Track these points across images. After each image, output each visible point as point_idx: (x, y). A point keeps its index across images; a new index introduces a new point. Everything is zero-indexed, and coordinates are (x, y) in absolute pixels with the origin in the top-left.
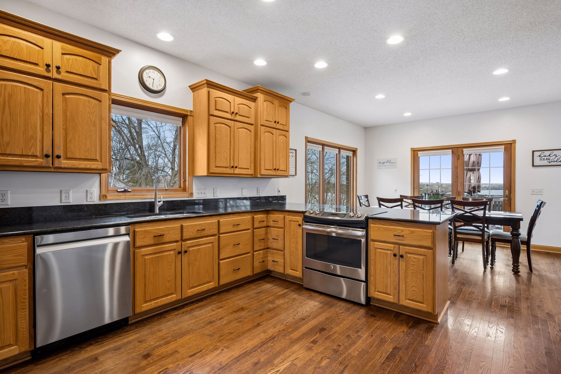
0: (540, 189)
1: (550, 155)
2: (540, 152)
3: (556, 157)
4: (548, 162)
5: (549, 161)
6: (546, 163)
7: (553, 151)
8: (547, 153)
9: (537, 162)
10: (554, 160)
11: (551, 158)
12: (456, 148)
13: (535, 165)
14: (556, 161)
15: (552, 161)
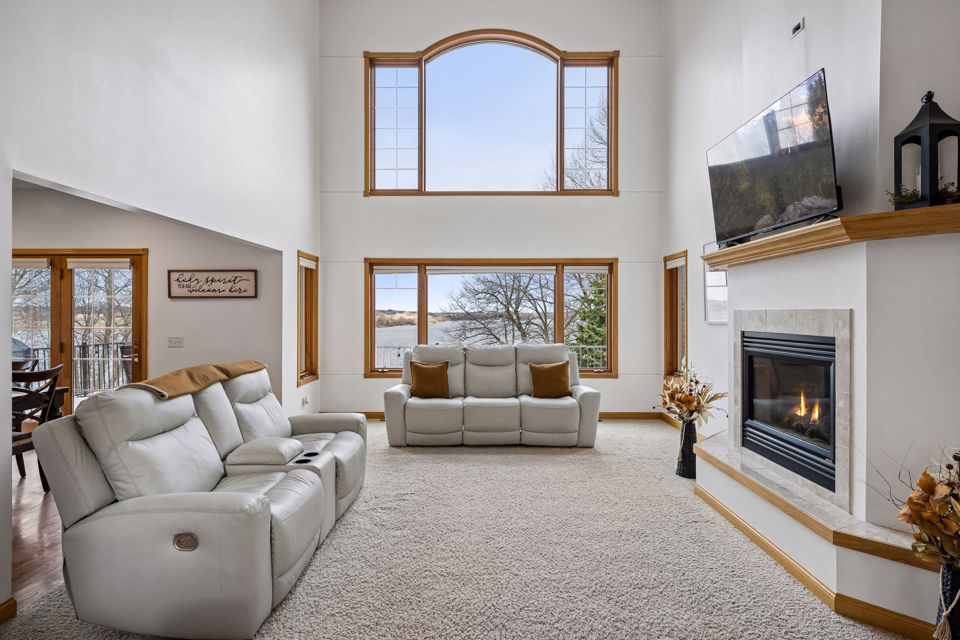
0: (179, 338)
1: (190, 279)
2: (179, 274)
3: (198, 283)
4: (188, 291)
5: (189, 289)
6: (184, 292)
7: (195, 273)
8: (187, 276)
9: (176, 291)
10: (196, 288)
11: (192, 284)
12: (58, 256)
13: (172, 295)
14: (199, 290)
15: (193, 291)
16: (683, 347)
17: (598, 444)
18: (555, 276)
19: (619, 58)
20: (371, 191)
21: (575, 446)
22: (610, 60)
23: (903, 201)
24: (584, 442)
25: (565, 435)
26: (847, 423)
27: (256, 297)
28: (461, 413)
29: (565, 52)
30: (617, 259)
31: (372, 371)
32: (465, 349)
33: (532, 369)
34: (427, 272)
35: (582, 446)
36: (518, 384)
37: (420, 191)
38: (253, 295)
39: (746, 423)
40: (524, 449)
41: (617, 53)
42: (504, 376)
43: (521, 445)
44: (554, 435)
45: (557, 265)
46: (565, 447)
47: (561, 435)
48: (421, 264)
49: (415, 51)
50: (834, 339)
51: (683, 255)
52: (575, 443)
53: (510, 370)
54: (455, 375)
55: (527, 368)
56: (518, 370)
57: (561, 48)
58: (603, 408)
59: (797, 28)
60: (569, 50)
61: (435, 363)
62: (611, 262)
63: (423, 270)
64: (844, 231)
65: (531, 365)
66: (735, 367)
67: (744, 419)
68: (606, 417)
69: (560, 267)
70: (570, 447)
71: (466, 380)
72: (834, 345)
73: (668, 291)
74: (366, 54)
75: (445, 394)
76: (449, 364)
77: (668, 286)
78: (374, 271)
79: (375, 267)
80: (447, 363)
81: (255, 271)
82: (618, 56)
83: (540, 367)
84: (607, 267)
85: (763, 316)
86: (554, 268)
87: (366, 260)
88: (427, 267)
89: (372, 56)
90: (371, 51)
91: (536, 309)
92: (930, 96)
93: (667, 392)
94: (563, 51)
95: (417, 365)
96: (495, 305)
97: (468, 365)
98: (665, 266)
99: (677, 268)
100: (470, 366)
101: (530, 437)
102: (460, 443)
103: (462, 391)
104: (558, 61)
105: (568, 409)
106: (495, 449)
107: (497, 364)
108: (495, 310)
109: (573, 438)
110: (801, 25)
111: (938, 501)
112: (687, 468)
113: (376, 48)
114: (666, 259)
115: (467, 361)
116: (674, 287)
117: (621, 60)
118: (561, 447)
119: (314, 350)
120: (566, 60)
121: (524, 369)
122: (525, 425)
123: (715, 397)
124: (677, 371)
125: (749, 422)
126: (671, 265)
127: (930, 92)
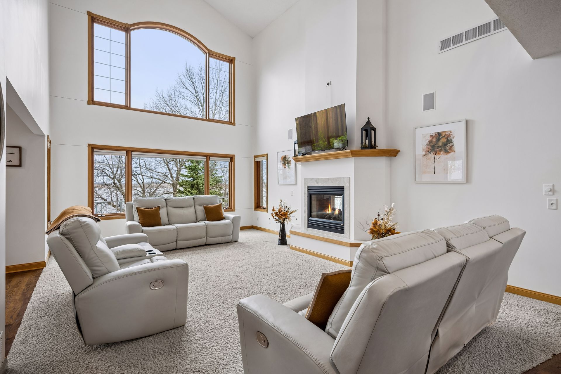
17: (240, 240)
18: (205, 162)
19: (235, 61)
20: (91, 101)
21: (231, 242)
22: (231, 61)
23: (364, 147)
24: (234, 240)
25: (226, 237)
26: (348, 212)
27: (20, 165)
28: (176, 232)
29: (211, 50)
30: (234, 155)
32: (165, 200)
33: (205, 208)
34: (132, 156)
35: (234, 241)
36: (197, 216)
37: (127, 107)
38: (18, 164)
39: (309, 219)
40: (208, 247)
41: (234, 58)
42: (188, 213)
43: (206, 245)
44: (222, 238)
45: (206, 156)
46: (226, 243)
47: (225, 237)
48: (128, 150)
49: (125, 23)
50: (344, 187)
51: (265, 155)
52: (230, 241)
53: (192, 210)
54: (163, 212)
55: (202, 208)
56: (196, 209)
57: (209, 48)
58: (242, 224)
59: (328, 84)
60: (213, 50)
61: (151, 208)
62: (232, 156)
63: (130, 154)
64: (351, 154)
65: (204, 206)
66: (304, 199)
67: (308, 218)
68: (243, 228)
69: (208, 157)
70: (228, 243)
72: (344, 188)
74: (89, 13)
75: (159, 223)
76: (160, 207)
77: (256, 169)
78: (94, 153)
79: (95, 150)
80: (159, 207)
81: (20, 148)
82: (235, 60)
83: (209, 207)
84: (230, 159)
85: (317, 180)
86: (205, 157)
87: (89, 145)
88: (133, 153)
89: (93, 16)
90: (93, 12)
91: (137, 181)
92: (369, 119)
93: (273, 213)
94: (210, 50)
96: (102, 177)
98: (255, 160)
99: (260, 161)
100: (169, 208)
101: (211, 240)
102: (175, 248)
103: (167, 222)
104: (206, 53)
105: (227, 225)
106: (196, 248)
107: (184, 206)
108: (102, 181)
109: (230, 238)
110: (330, 83)
111: (378, 226)
112: (283, 241)
114: (255, 157)
115: (168, 206)
116: (258, 169)
118: (224, 243)
120: (212, 54)
121: (200, 208)
122: (208, 235)
123: (291, 213)
124: (259, 206)
125: (310, 218)
126: (257, 159)
127: (369, 118)
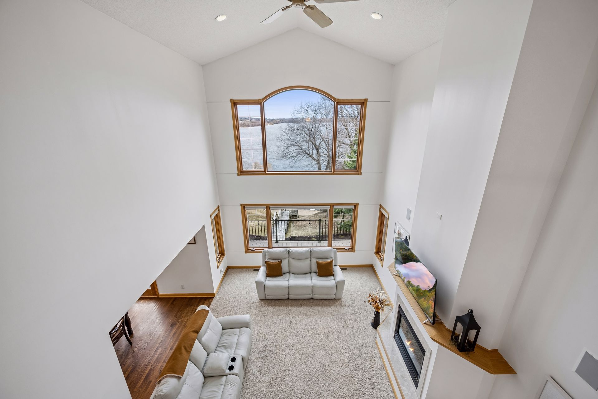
16: (384, 241)
18: (329, 211)
19: (367, 102)
20: (241, 173)
22: (363, 103)
24: (337, 298)
25: (330, 296)
28: (288, 289)
29: (339, 99)
30: (358, 203)
31: (248, 250)
32: (288, 252)
33: (318, 263)
34: (270, 209)
36: (311, 267)
37: (265, 172)
41: (366, 100)
42: (305, 265)
43: (312, 299)
44: (325, 296)
45: (330, 206)
48: (267, 206)
49: (258, 99)
51: (388, 213)
53: (308, 262)
54: (285, 266)
56: (312, 262)
57: (336, 98)
62: (355, 204)
63: (268, 208)
65: (317, 261)
68: (349, 266)
69: (332, 206)
71: (290, 266)
73: (380, 219)
74: (232, 101)
75: (280, 274)
77: (380, 217)
78: (246, 210)
79: (246, 208)
80: (281, 259)
83: (321, 262)
84: (354, 207)
87: (241, 205)
88: (270, 207)
89: (235, 102)
90: (234, 99)
94: (338, 99)
95: (268, 263)
97: (290, 258)
100: (291, 260)
101: (316, 297)
102: (287, 298)
103: (287, 271)
104: (334, 103)
106: (301, 301)
107: (302, 259)
112: (375, 325)
113: (236, 97)
114: (381, 206)
117: (368, 104)
119: (222, 245)
120: (339, 102)
121: (314, 261)
126: (382, 210)
